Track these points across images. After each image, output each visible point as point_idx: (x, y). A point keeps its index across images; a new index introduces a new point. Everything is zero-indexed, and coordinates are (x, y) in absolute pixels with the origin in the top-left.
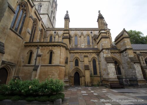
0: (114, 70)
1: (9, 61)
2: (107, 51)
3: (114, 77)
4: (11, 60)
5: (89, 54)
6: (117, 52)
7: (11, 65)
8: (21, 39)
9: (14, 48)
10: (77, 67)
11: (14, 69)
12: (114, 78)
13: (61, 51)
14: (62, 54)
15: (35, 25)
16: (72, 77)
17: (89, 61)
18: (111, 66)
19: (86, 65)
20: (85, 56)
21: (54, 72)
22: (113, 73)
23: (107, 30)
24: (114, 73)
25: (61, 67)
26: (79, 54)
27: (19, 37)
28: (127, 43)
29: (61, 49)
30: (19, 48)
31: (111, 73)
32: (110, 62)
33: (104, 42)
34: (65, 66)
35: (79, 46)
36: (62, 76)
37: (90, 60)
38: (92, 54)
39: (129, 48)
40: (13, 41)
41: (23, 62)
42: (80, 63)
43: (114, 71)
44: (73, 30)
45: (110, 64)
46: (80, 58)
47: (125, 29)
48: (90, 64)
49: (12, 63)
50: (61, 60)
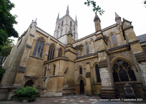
0: (107, 75)
1: (34, 76)
2: (101, 54)
3: (108, 85)
4: (35, 75)
5: (91, 59)
6: (125, 50)
7: (34, 78)
8: (41, 60)
9: (36, 67)
10: (81, 75)
11: (37, 81)
12: (108, 87)
13: (60, 64)
14: (61, 66)
15: (54, 47)
16: (78, 85)
17: (91, 68)
18: (104, 71)
19: (88, 72)
20: (87, 63)
21: (55, 81)
22: (106, 79)
23: (119, 24)
24: (108, 80)
25: (60, 77)
26: (83, 61)
27: (39, 60)
28: (130, 35)
29: (60, 62)
30: (40, 66)
31: (104, 79)
32: (103, 66)
33: (98, 45)
34: (64, 76)
35: (90, 52)
36: (61, 85)
37: (92, 66)
38: (94, 59)
39: (132, 41)
40: (35, 64)
41: (42, 75)
42: (83, 70)
43: (107, 77)
44: (84, 39)
45: (103, 68)
46: (83, 66)
47: (125, 19)
48: (93, 71)
49: (36, 77)
50: (60, 71)
